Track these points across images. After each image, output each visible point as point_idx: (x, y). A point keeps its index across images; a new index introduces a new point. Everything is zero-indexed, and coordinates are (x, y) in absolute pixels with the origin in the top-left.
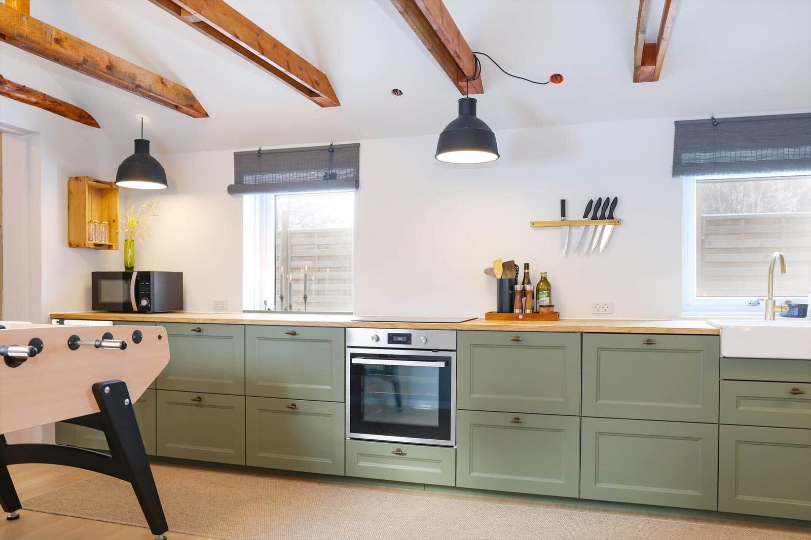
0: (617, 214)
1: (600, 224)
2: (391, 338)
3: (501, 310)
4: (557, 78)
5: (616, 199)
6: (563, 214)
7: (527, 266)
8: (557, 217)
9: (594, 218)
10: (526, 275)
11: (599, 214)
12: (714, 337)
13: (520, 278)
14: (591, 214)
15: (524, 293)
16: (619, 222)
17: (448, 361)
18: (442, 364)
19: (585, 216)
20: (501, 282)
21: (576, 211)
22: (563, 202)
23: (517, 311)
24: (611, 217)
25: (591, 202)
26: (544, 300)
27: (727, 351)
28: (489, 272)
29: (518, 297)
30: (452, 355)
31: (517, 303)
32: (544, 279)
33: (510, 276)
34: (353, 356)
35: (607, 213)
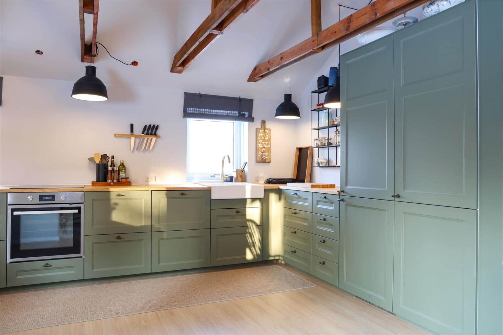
0: (158, 133)
1: (150, 137)
2: (41, 198)
3: (98, 180)
4: (135, 63)
5: (158, 126)
6: (132, 131)
7: (113, 157)
8: (128, 132)
9: (147, 134)
10: (113, 162)
11: (150, 132)
13: (109, 164)
14: (146, 132)
15: (113, 171)
16: (159, 137)
17: (79, 208)
18: (76, 211)
19: (143, 133)
20: (98, 166)
21: (138, 130)
22: (132, 125)
23: (109, 181)
24: (155, 134)
25: (146, 126)
26: (123, 175)
27: (214, 196)
28: (91, 160)
29: (109, 173)
30: (82, 206)
31: (109, 176)
32: (122, 164)
33: (104, 162)
34: (13, 210)
35: (154, 132)
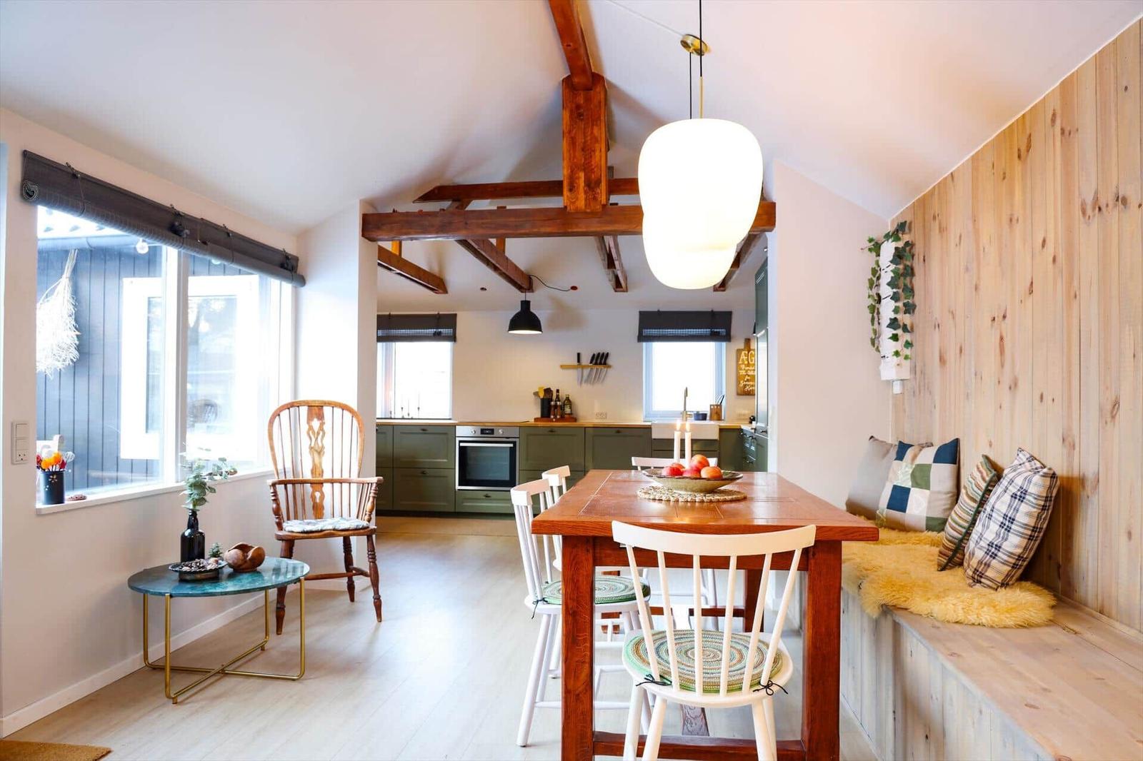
0: (608, 361)
1: (599, 367)
2: (483, 431)
3: (543, 416)
4: (574, 288)
5: (608, 354)
6: (579, 361)
7: (558, 391)
8: (576, 363)
9: (596, 364)
10: (558, 396)
11: (599, 361)
12: (648, 429)
13: (554, 397)
14: (594, 361)
15: (556, 406)
16: (609, 367)
17: (514, 443)
18: (512, 445)
19: (591, 363)
20: (543, 400)
21: (586, 360)
22: (579, 355)
23: (552, 416)
24: (605, 364)
25: (594, 355)
26: (568, 410)
27: (655, 435)
28: (536, 394)
29: (553, 409)
30: (517, 440)
31: (552, 412)
32: (568, 399)
33: (548, 396)
34: (460, 442)
35: (603, 362)
